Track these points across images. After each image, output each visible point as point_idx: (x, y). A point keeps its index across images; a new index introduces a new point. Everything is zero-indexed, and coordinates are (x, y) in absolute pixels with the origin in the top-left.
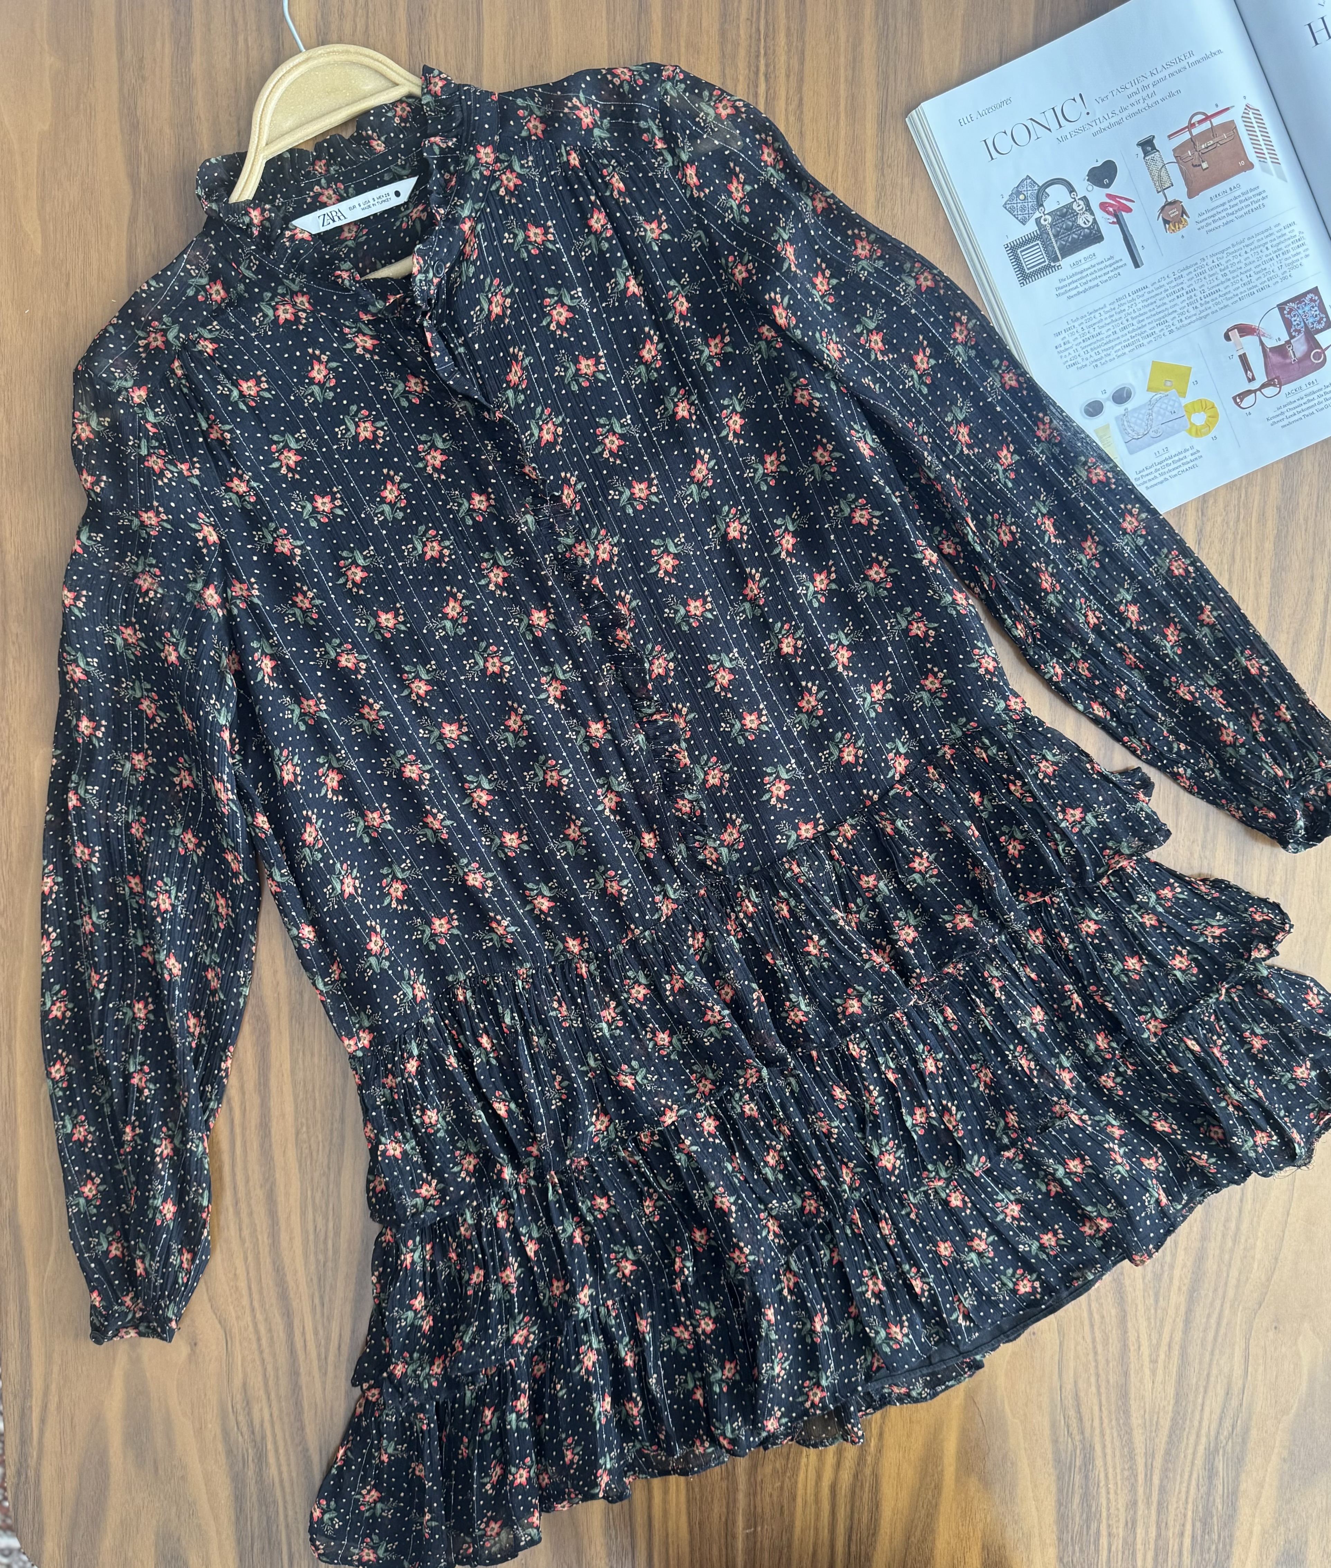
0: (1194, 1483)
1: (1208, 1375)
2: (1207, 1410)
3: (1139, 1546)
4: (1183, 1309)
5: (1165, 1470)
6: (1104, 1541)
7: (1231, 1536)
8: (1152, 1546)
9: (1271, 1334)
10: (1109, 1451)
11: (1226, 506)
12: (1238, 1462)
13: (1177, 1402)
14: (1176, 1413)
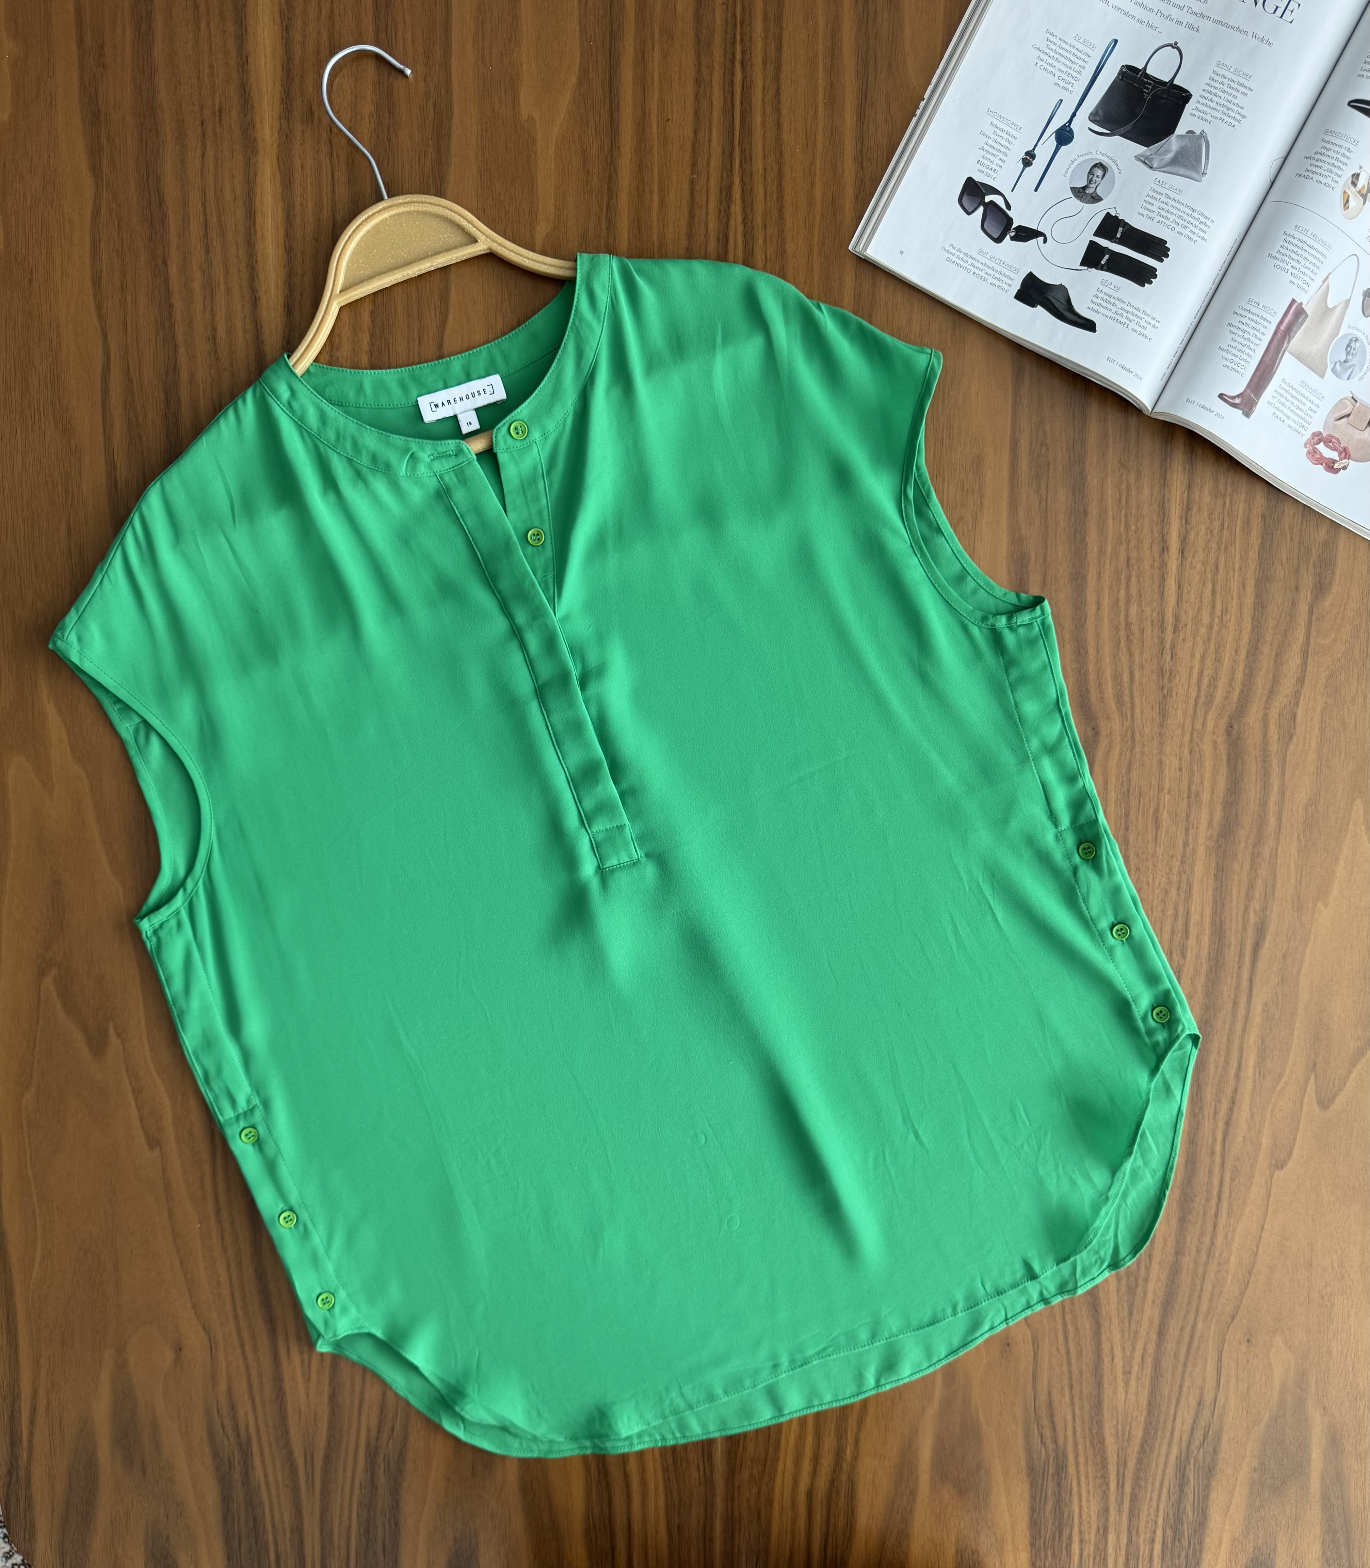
0: (1165, 1491)
1: (1181, 1387)
2: (1179, 1420)
3: (1111, 1551)
4: (1156, 1322)
5: (1137, 1479)
6: (1076, 1547)
7: (1201, 1543)
8: (1123, 1552)
9: (1243, 1347)
10: (1081, 1459)
11: (1210, 514)
12: (1209, 1471)
13: (1150, 1412)
14: (1148, 1423)
